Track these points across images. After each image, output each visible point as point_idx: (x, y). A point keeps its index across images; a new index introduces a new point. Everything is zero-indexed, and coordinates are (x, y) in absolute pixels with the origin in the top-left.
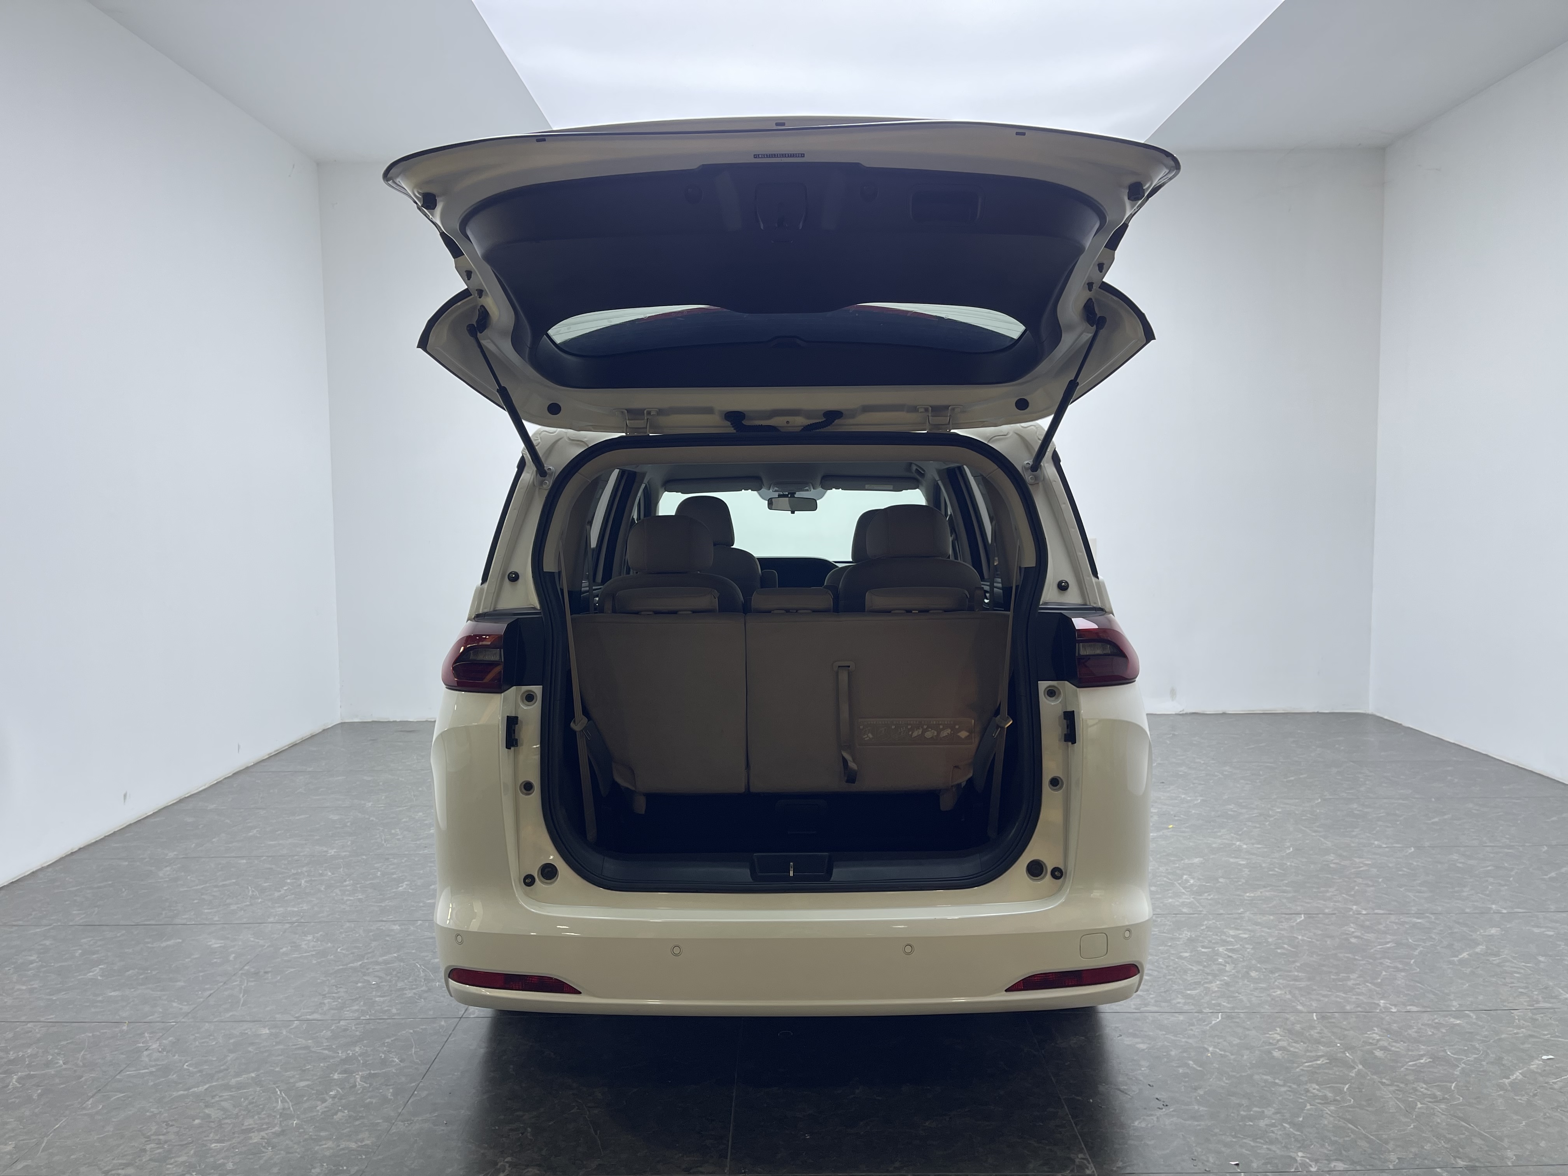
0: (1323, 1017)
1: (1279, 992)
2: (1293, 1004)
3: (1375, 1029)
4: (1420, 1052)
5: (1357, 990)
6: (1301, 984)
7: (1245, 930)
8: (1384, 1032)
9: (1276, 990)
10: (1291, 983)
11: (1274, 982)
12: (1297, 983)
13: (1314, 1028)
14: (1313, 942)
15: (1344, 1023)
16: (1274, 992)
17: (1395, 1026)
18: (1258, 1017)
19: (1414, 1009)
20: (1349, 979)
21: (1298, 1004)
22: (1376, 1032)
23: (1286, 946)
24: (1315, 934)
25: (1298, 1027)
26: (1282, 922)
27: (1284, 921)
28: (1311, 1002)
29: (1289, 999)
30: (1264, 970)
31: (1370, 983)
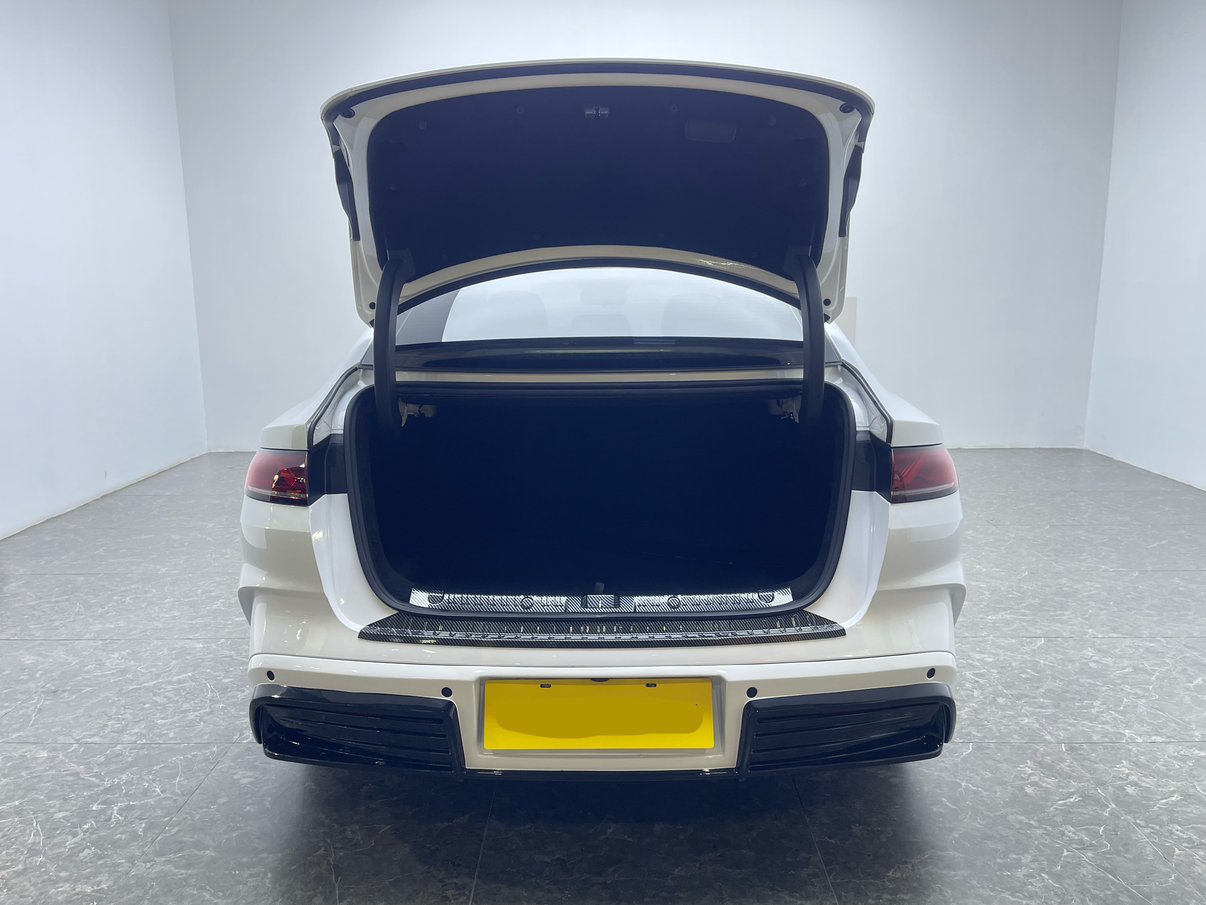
0: (1072, 749)
1: (1026, 720)
2: (1042, 733)
3: (1124, 762)
4: (1170, 788)
5: (1102, 718)
6: (1047, 712)
7: (990, 653)
8: (1133, 766)
9: (1023, 718)
10: (1037, 710)
11: (1021, 710)
12: (1044, 711)
13: (1063, 760)
14: (1054, 666)
15: (1093, 755)
16: (1022, 720)
17: (1142, 759)
18: (1007, 748)
19: (1159, 739)
20: (1092, 706)
21: (1046, 734)
22: (1125, 765)
23: (1029, 671)
24: (1055, 658)
25: (1048, 759)
26: (1024, 646)
27: (1025, 644)
28: (1059, 732)
29: (1036, 728)
30: (1010, 696)
31: (1113, 711)
